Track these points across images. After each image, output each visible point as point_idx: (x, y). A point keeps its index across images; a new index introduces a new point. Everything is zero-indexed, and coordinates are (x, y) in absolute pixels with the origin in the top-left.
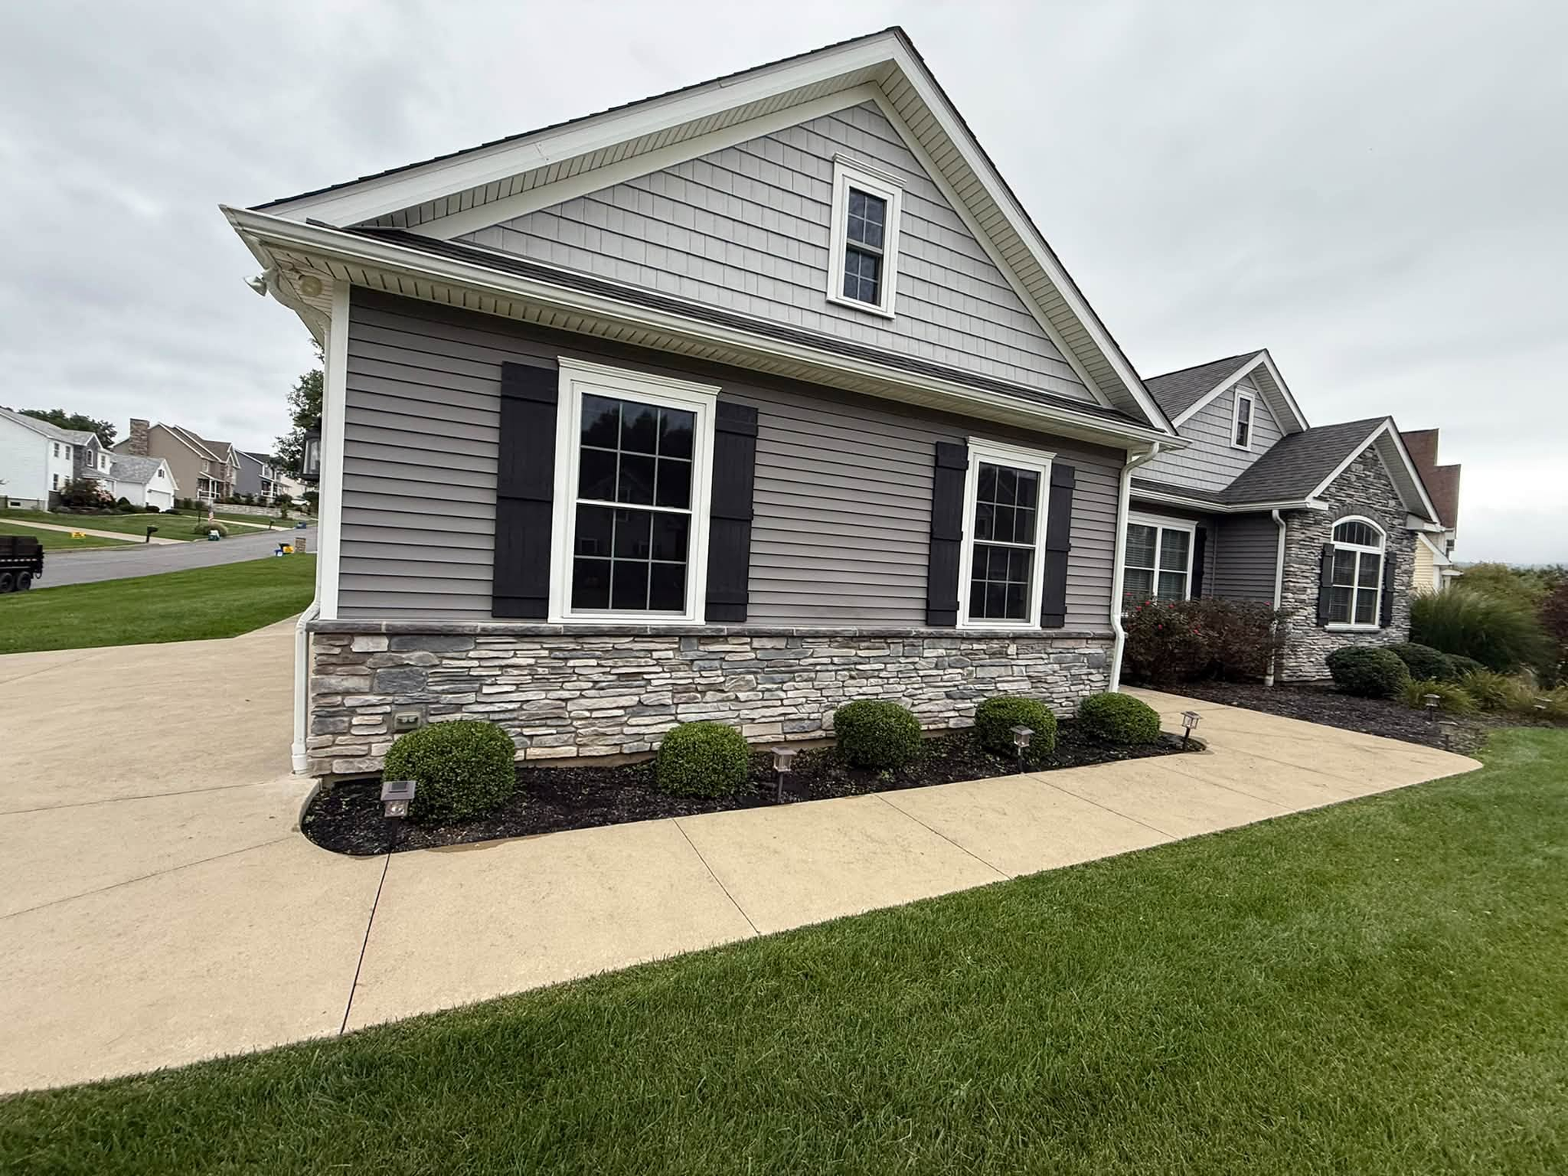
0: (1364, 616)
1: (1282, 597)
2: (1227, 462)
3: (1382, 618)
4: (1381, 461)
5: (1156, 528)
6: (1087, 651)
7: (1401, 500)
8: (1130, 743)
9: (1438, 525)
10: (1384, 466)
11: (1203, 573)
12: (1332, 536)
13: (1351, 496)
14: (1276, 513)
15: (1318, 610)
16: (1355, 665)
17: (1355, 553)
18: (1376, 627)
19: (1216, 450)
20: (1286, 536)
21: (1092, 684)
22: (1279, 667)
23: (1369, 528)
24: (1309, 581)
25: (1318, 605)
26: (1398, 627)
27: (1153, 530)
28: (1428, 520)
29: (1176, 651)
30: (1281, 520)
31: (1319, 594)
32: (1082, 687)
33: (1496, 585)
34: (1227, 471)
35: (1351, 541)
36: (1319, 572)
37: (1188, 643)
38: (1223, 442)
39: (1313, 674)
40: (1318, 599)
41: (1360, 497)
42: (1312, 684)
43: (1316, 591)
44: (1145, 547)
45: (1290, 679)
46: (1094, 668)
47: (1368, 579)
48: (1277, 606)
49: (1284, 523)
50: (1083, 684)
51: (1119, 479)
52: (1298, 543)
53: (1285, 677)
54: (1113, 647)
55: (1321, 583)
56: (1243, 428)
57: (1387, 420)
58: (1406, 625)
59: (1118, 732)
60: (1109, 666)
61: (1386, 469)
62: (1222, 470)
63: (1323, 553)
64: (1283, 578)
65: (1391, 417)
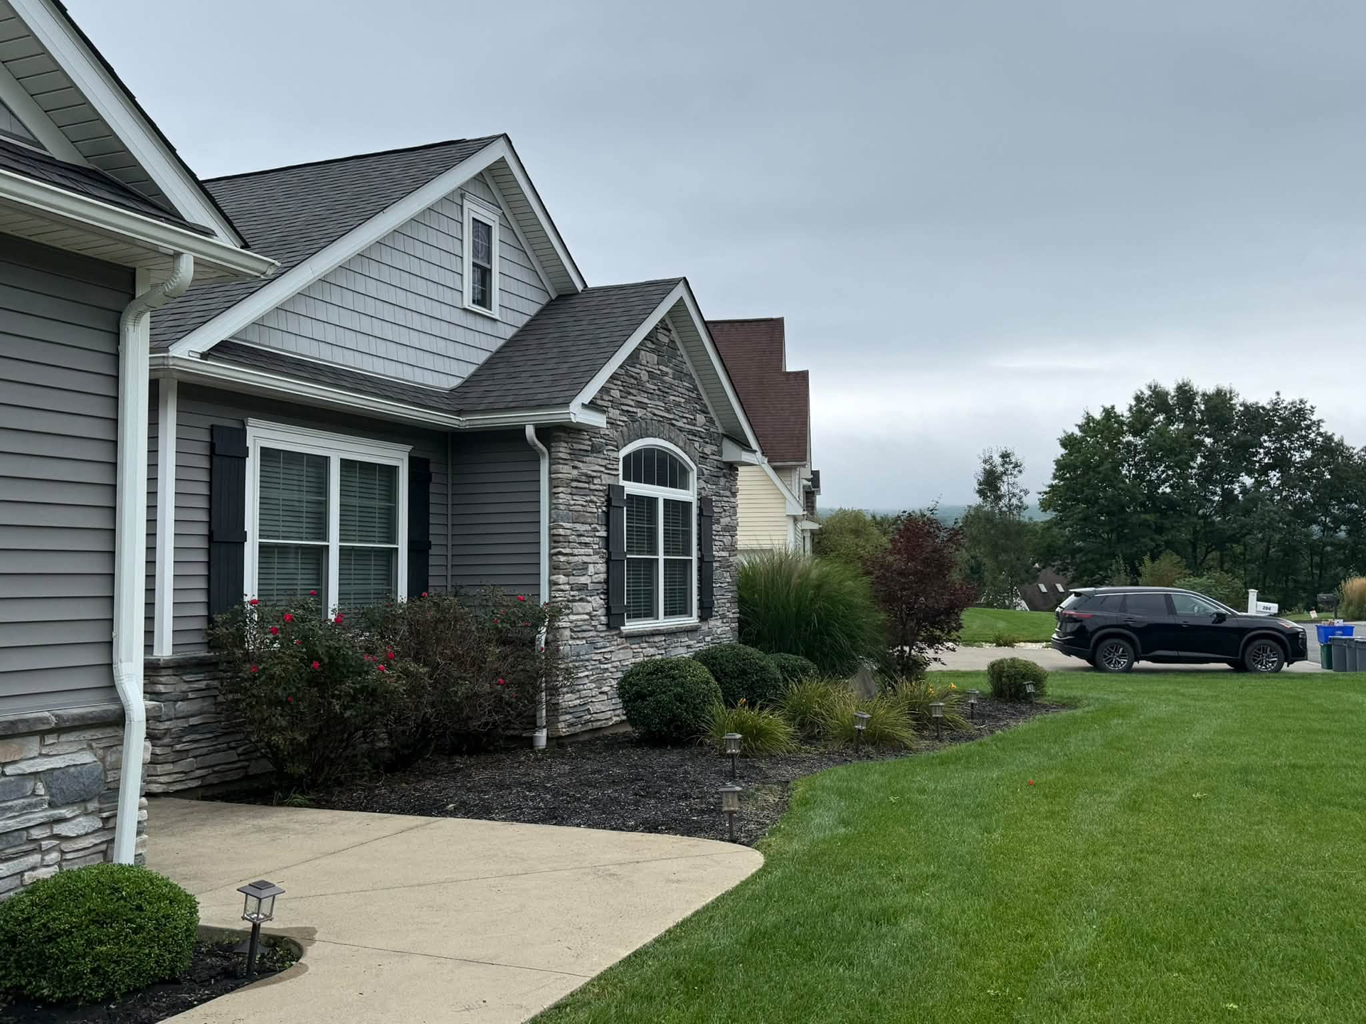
0: (677, 606)
1: (552, 584)
2: (459, 335)
3: (701, 607)
4: (682, 351)
5: (327, 459)
6: (43, 765)
7: (713, 415)
8: (110, 998)
9: (759, 454)
10: (686, 358)
11: (429, 545)
12: (621, 472)
13: (641, 405)
14: (530, 431)
15: (607, 601)
16: (652, 693)
17: (655, 500)
18: (693, 620)
19: (437, 310)
20: (550, 473)
21: (66, 846)
22: (554, 709)
23: (674, 460)
24: (591, 551)
25: (606, 593)
26: (723, 617)
27: (321, 463)
28: (746, 446)
29: (348, 714)
30: (540, 445)
31: (608, 572)
32: (36, 858)
33: (856, 541)
34: (461, 352)
35: (649, 481)
36: (604, 534)
37: (371, 694)
38: (448, 296)
39: (609, 714)
40: (607, 581)
41: (657, 407)
42: (607, 733)
43: (602, 568)
44: (305, 497)
45: (572, 729)
46: (68, 804)
47: (677, 541)
48: (545, 598)
49: (544, 449)
50: (39, 850)
51: (116, 336)
52: (568, 486)
53: (563, 729)
54: (120, 742)
55: (609, 553)
56: (483, 275)
57: (681, 284)
58: (733, 613)
59: (78, 977)
60: (111, 793)
61: (689, 364)
62: (451, 350)
63: (609, 501)
64: (551, 548)
65: (685, 278)
